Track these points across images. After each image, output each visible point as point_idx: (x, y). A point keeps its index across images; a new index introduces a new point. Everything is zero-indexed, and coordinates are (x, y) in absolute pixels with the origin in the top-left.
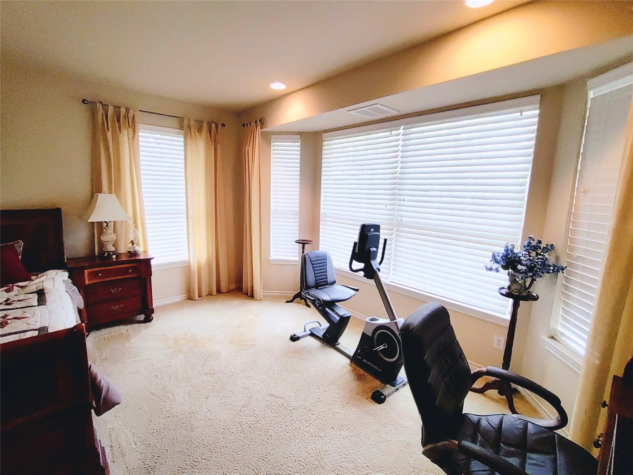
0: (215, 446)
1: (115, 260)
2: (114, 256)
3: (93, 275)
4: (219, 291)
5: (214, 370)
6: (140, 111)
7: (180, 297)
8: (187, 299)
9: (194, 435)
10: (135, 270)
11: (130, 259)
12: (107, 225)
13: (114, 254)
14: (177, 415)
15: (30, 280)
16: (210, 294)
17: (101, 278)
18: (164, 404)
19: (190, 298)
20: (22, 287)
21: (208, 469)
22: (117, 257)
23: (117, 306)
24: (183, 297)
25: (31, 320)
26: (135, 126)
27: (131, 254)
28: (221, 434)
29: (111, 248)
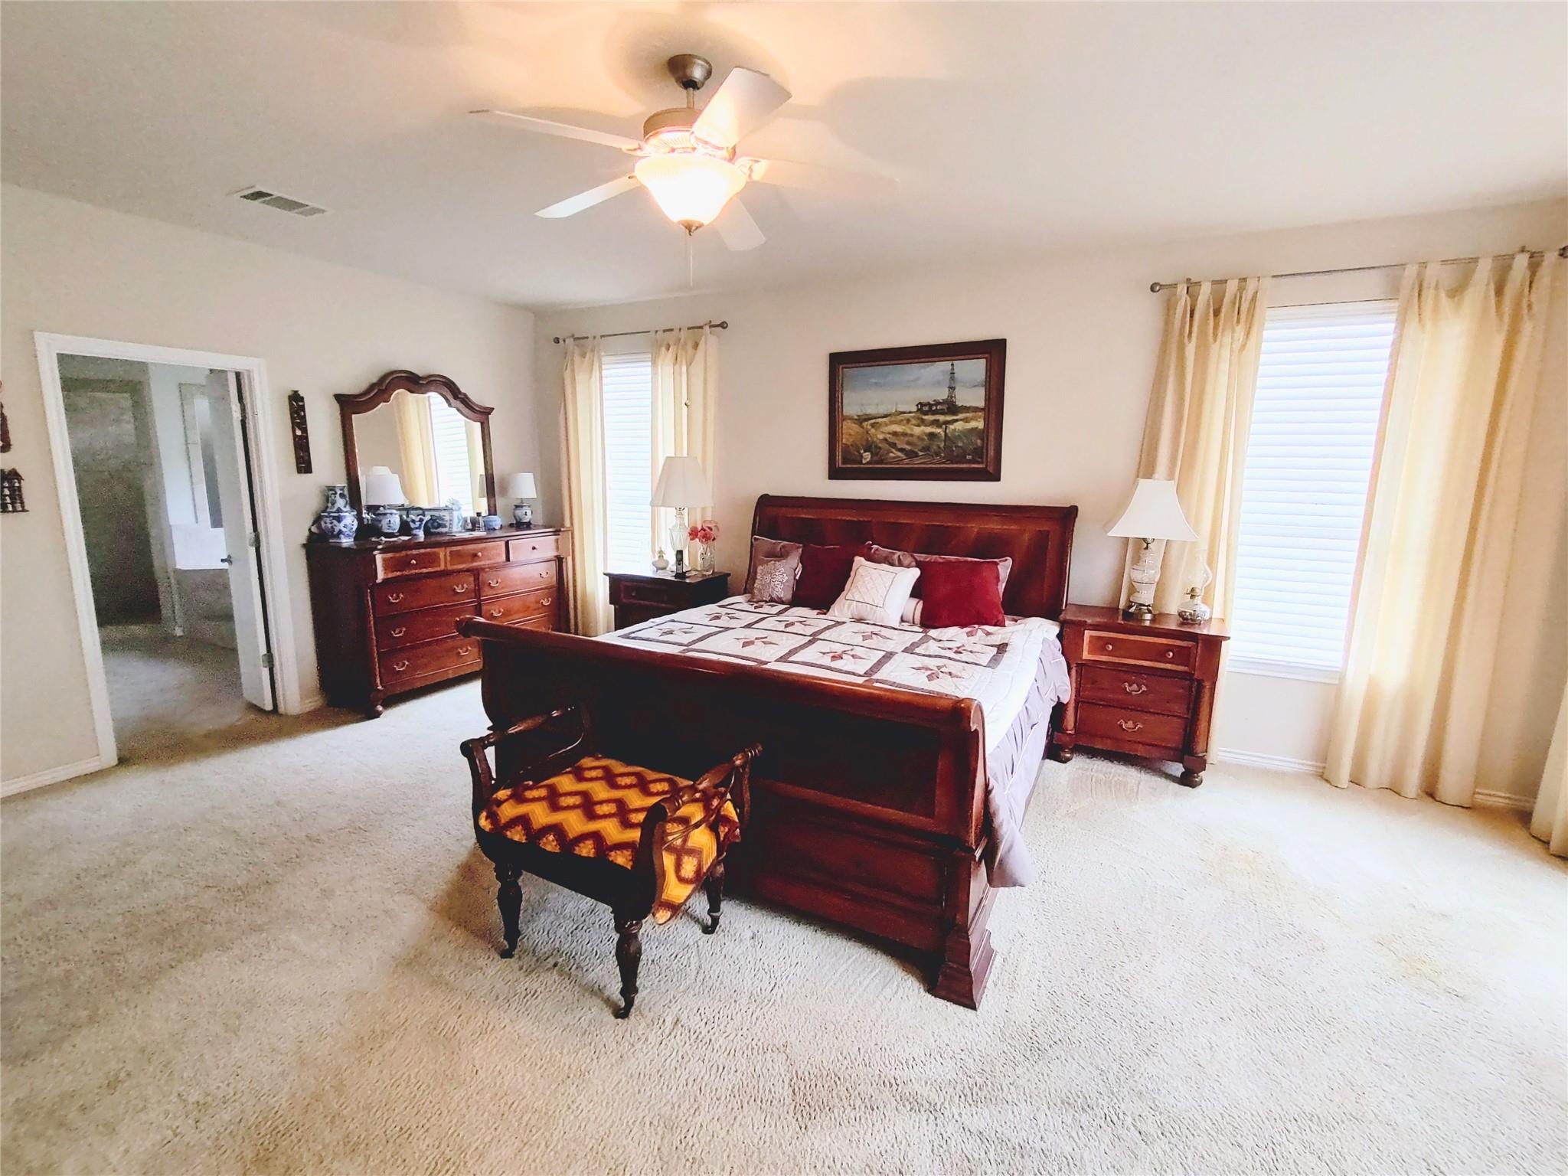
0: (1177, 1127)
1: (1147, 623)
2: (1148, 617)
3: (1099, 645)
4: (1430, 792)
5: (1281, 973)
6: (1274, 276)
7: (1294, 760)
8: (1312, 775)
9: (1146, 1066)
10: (1183, 655)
11: (1179, 629)
12: (1147, 548)
13: (1150, 612)
14: (1138, 999)
15: (1003, 625)
16: (1394, 789)
17: (1110, 654)
18: (1126, 960)
19: (1324, 776)
20: (988, 634)
21: (1133, 1153)
22: (1153, 620)
23: (1130, 724)
24: (1307, 765)
25: (963, 683)
26: (1253, 316)
27: (1184, 619)
28: (1208, 1121)
29: (1146, 597)
